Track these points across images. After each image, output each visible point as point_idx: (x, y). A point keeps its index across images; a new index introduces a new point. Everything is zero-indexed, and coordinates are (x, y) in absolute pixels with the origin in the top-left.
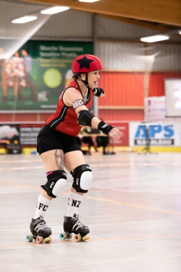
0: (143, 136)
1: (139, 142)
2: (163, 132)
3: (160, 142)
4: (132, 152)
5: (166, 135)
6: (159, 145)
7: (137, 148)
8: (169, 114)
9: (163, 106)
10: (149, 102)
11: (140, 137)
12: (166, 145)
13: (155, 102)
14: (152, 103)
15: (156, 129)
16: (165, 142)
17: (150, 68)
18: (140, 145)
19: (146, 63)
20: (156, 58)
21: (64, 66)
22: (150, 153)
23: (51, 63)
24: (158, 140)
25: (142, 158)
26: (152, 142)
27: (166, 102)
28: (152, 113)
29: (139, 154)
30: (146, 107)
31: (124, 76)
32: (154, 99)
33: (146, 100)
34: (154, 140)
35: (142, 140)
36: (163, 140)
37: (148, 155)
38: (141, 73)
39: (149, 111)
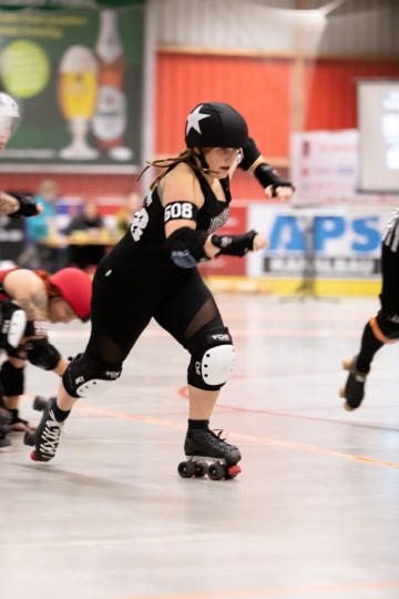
0: (290, 246)
1: (276, 265)
2: (350, 236)
3: (340, 265)
4: (257, 292)
5: (356, 246)
6: (335, 275)
7: (270, 280)
8: (367, 185)
9: (350, 159)
10: (306, 147)
11: (281, 251)
12: (359, 274)
13: (324, 148)
14: (314, 150)
15: (329, 226)
16: (354, 266)
17: (311, 47)
18: (278, 273)
19: (299, 32)
20: (330, 15)
21: (56, 34)
22: (316, 298)
23: (20, 24)
24: (332, 260)
25: (294, 312)
26: (320, 266)
27: (359, 148)
28: (313, 178)
29: (283, 300)
30: (295, 162)
31: (232, 68)
32: (321, 138)
33: (297, 139)
34: (323, 259)
35: (285, 259)
36: (348, 260)
37: (310, 302)
38: (283, 61)
39: (305, 172)
